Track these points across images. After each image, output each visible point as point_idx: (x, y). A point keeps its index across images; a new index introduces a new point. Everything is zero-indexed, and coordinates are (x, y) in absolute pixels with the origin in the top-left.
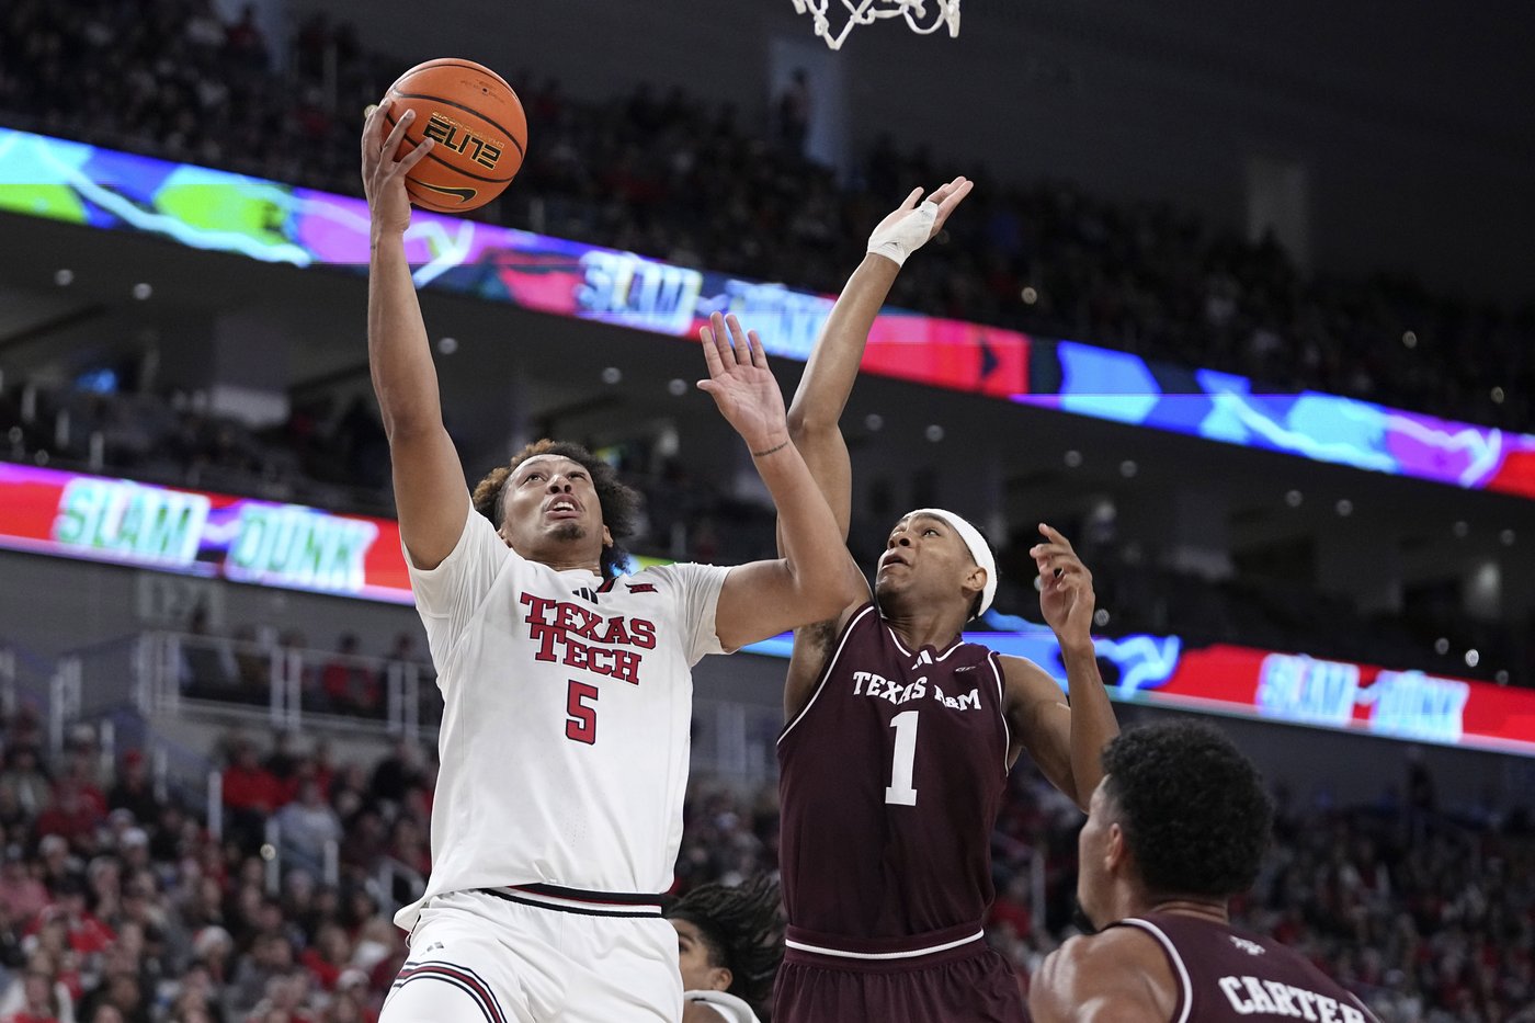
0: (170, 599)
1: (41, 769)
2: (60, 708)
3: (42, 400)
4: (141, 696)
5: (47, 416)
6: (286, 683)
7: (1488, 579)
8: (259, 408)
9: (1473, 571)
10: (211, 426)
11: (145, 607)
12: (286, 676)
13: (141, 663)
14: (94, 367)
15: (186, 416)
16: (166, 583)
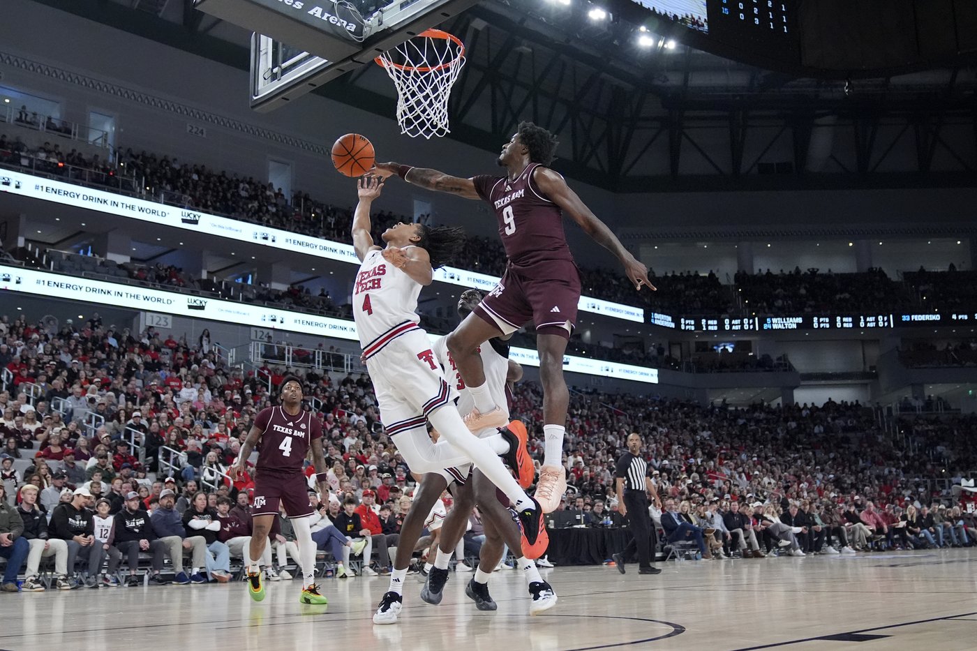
0: (259, 334)
1: (225, 374)
2: (230, 361)
3: (226, 284)
4: (251, 357)
5: (228, 288)
6: (289, 355)
7: (588, 334)
8: (282, 287)
9: (585, 332)
10: (270, 291)
11: (253, 337)
12: (289, 353)
13: (251, 349)
14: (237, 278)
15: (265, 289)
16: (259, 330)
